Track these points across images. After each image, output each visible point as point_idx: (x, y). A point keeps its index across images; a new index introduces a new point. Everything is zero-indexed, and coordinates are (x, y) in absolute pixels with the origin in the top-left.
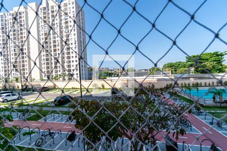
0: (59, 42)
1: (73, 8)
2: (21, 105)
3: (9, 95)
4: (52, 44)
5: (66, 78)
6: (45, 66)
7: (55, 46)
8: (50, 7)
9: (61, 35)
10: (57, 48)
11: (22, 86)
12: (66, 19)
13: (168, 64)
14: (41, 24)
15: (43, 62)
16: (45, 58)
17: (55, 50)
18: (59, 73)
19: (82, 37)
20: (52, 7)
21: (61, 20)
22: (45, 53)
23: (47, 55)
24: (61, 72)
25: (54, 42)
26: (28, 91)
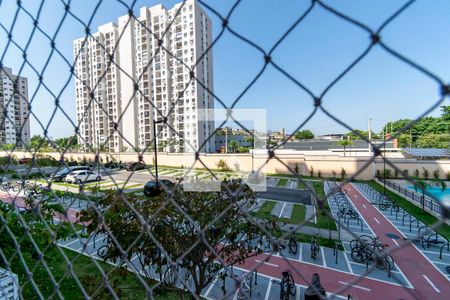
0: (166, 81)
1: (191, 16)
2: (95, 190)
3: (84, 173)
4: (155, 87)
5: (177, 147)
6: (144, 125)
7: (159, 90)
8: (152, 19)
9: (169, 69)
10: (163, 93)
11: (107, 159)
12: (178, 39)
13: (397, 124)
14: (138, 52)
15: (140, 119)
16: (143, 111)
17: (159, 98)
18: (164, 139)
19: (206, 72)
20: (156, 19)
21: (171, 41)
22: (143, 103)
23: (147, 106)
24: (168, 136)
25: (159, 82)
26: (113, 167)
